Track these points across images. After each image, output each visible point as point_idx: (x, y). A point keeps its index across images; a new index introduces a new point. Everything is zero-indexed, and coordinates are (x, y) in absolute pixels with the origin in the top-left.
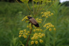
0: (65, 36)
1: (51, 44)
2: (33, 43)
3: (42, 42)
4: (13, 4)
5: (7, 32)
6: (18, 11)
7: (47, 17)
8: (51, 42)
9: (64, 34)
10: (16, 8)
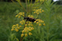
0: (58, 31)
1: (45, 39)
2: (23, 36)
3: (31, 35)
4: (11, 3)
5: (6, 28)
6: (16, 10)
7: (38, 13)
8: (45, 37)
9: (57, 29)
10: (14, 7)
